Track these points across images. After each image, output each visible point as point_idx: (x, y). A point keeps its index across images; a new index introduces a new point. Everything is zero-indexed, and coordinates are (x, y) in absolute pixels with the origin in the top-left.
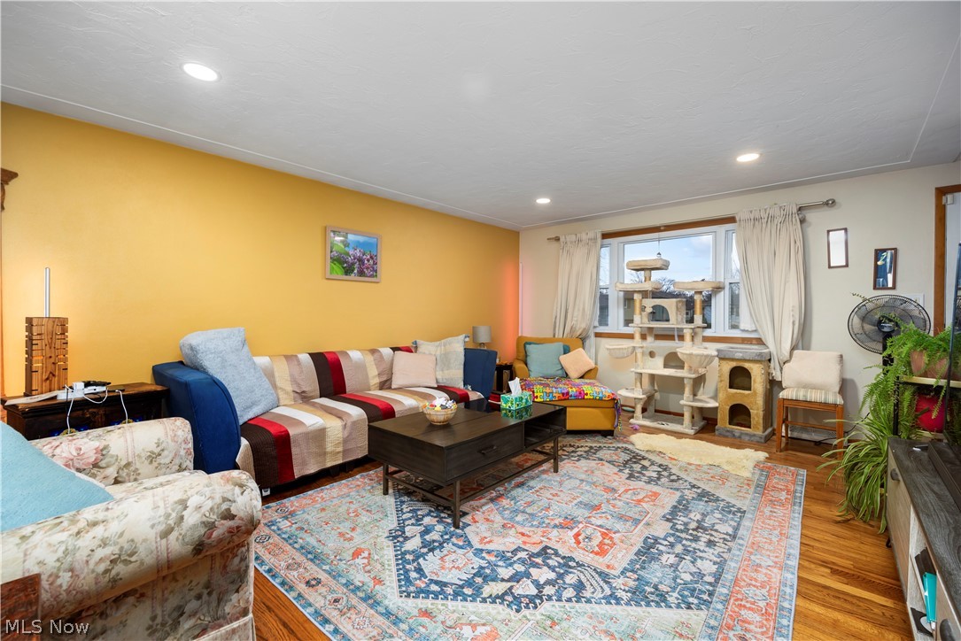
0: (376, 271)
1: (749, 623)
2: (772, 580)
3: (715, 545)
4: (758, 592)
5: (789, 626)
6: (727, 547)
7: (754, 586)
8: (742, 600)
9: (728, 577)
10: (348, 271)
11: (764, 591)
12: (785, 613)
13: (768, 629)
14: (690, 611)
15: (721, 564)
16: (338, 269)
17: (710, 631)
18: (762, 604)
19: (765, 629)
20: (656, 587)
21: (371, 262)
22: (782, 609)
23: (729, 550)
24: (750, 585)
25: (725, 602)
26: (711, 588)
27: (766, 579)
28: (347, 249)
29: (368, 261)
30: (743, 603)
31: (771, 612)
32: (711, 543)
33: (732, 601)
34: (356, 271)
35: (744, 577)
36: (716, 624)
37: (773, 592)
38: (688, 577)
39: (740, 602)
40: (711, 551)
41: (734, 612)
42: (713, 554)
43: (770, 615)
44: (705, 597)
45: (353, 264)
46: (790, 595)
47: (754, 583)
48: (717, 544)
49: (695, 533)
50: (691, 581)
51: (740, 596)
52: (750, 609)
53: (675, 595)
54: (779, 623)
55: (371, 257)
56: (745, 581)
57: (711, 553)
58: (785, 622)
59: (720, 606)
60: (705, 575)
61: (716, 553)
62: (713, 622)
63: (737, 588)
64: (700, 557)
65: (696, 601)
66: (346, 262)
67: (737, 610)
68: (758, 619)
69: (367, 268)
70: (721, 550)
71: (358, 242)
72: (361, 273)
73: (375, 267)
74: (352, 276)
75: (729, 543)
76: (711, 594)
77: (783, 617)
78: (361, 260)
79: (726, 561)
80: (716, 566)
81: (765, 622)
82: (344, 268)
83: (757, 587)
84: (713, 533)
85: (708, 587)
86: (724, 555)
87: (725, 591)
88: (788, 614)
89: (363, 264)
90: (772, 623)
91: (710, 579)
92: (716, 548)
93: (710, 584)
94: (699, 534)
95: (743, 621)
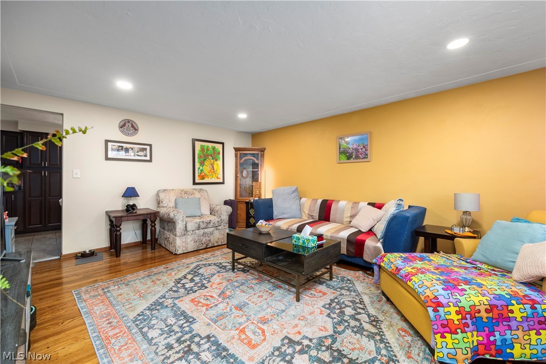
0: (367, 155)
1: (112, 329)
2: (117, 358)
3: (166, 348)
4: (120, 344)
5: (95, 342)
6: (160, 354)
7: (123, 346)
8: (123, 334)
9: (139, 338)
10: (349, 158)
11: (117, 348)
12: (100, 346)
13: (103, 333)
14: (137, 314)
15: (150, 341)
16: (343, 157)
17: (124, 315)
18: (113, 341)
19: (104, 332)
20: (158, 310)
21: (364, 150)
22: (102, 347)
23: (156, 353)
24: (126, 344)
25: (129, 328)
26: (140, 327)
27: (121, 355)
28: (348, 146)
29: (362, 149)
30: (121, 334)
31: (106, 341)
32: (170, 347)
33: (126, 330)
34: (354, 157)
35: (132, 345)
36: (124, 319)
37: (112, 352)
38: (153, 322)
39: (123, 333)
40: (163, 343)
41: (121, 328)
42: (160, 342)
43: (106, 339)
44: (138, 322)
45: (352, 153)
46: (103, 359)
47: (125, 347)
48: (166, 350)
49: (186, 344)
50: (150, 322)
51: (125, 335)
52: (117, 334)
53: (148, 314)
54: (100, 340)
55: (364, 147)
56: (130, 344)
57: (162, 342)
58: (98, 343)
59: (129, 324)
60: (149, 329)
61: (160, 344)
62: (125, 318)
63: (130, 337)
64: (162, 334)
65: (139, 318)
66: (348, 153)
67: (121, 329)
68: (110, 334)
69: (361, 154)
70: (160, 348)
71: (355, 140)
72: (357, 157)
73: (367, 152)
74: (352, 160)
75: (162, 357)
76: (137, 325)
77: (100, 344)
78: (356, 150)
79: (150, 345)
80: (150, 337)
81: (106, 335)
82: (347, 156)
83: (122, 346)
84: (180, 355)
85: (141, 326)
86: (155, 347)
87: (134, 331)
88: (98, 347)
89: (358, 152)
90: (103, 337)
91: (145, 330)
92: (164, 347)
93: (142, 328)
94: (182, 346)
95: (115, 328)
